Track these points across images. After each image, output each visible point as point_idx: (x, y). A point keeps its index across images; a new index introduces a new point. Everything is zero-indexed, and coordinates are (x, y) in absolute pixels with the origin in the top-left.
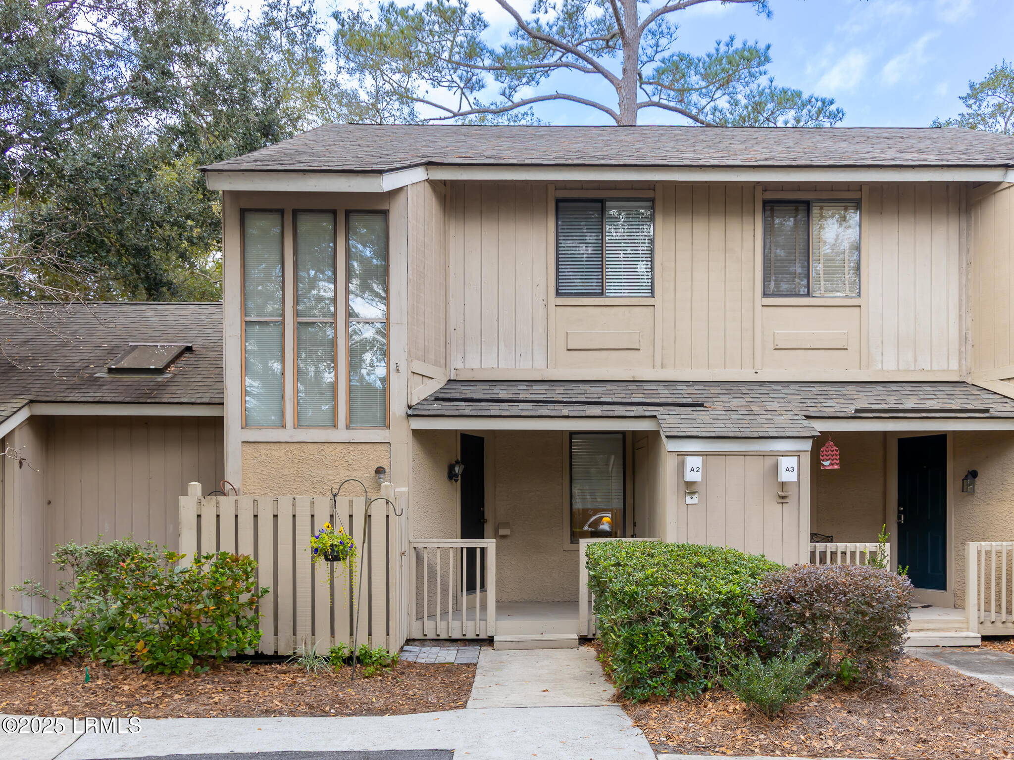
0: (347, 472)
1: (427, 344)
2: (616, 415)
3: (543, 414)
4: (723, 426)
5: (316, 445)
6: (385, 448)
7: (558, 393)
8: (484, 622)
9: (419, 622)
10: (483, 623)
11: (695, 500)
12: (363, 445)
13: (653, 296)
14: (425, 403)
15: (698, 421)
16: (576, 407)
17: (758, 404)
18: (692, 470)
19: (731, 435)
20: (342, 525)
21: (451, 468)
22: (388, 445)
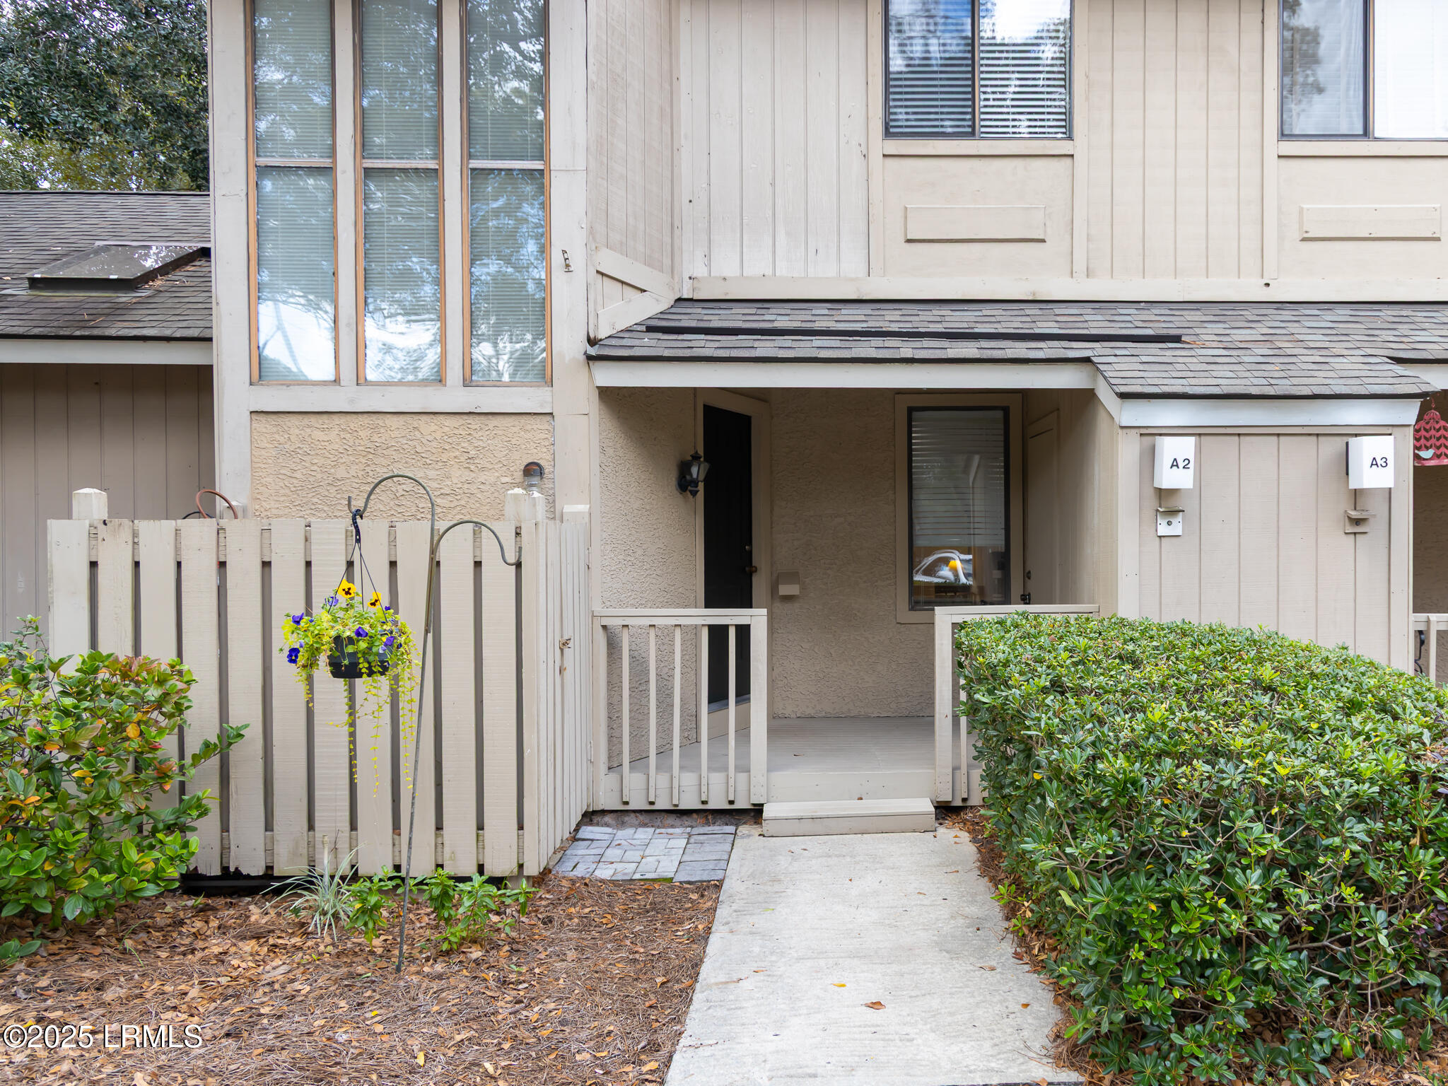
0: (467, 472)
1: (631, 220)
2: (1010, 356)
3: (863, 355)
4: (1231, 375)
5: (402, 418)
6: (541, 424)
7: (890, 319)
8: (745, 775)
9: (613, 777)
10: (742, 777)
11: (1177, 527)
12: (500, 418)
13: (1070, 138)
14: (626, 335)
15: (1179, 367)
16: (927, 343)
17: (1285, 338)
18: (1175, 464)
19: (1254, 391)
20: (374, 584)
21: (684, 468)
22: (549, 418)
